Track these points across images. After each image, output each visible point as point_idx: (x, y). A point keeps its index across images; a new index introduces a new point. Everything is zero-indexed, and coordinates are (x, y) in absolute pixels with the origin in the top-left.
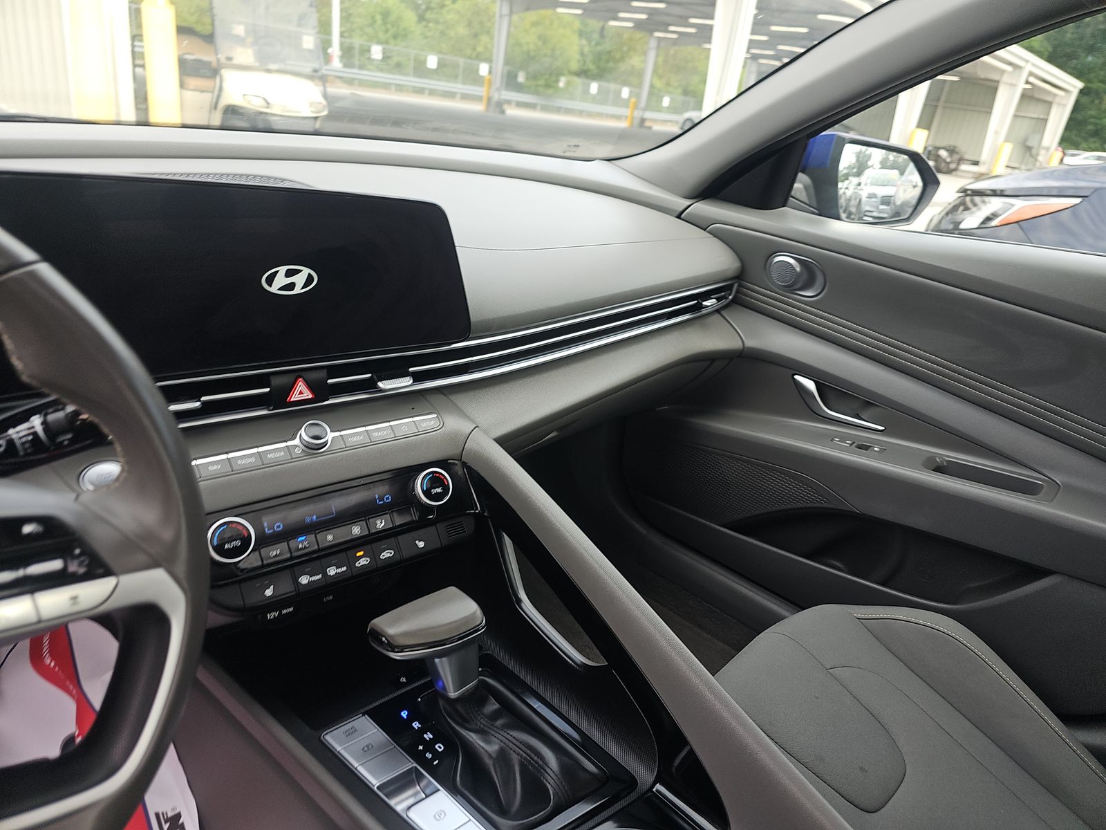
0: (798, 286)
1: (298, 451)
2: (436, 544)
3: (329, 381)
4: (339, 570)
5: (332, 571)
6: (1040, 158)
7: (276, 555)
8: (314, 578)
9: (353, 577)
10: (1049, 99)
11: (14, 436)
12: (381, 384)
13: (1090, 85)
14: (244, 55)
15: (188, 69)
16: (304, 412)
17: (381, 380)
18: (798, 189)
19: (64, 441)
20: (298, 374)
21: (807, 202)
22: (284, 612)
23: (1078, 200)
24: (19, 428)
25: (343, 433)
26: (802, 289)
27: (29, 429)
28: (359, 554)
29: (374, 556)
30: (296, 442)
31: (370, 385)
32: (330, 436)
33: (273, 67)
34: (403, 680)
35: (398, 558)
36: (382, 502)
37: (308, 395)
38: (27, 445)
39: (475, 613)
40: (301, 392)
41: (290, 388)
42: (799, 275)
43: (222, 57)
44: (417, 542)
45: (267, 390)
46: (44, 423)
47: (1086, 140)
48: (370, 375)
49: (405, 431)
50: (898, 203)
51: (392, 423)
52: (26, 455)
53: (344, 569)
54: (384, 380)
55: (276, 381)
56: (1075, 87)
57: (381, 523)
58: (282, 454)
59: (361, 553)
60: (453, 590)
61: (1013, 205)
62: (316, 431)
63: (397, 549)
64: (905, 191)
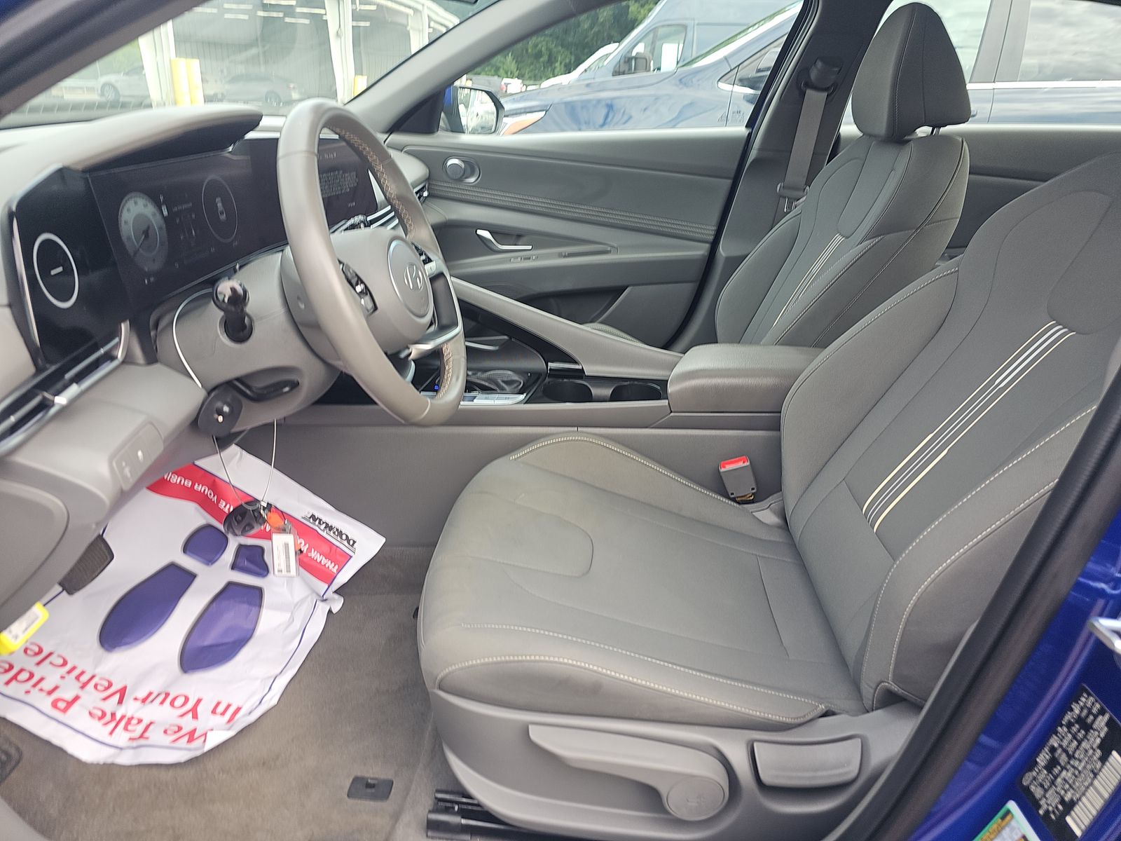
0: (465, 176)
21: (448, 128)
26: (467, 178)
42: (464, 169)
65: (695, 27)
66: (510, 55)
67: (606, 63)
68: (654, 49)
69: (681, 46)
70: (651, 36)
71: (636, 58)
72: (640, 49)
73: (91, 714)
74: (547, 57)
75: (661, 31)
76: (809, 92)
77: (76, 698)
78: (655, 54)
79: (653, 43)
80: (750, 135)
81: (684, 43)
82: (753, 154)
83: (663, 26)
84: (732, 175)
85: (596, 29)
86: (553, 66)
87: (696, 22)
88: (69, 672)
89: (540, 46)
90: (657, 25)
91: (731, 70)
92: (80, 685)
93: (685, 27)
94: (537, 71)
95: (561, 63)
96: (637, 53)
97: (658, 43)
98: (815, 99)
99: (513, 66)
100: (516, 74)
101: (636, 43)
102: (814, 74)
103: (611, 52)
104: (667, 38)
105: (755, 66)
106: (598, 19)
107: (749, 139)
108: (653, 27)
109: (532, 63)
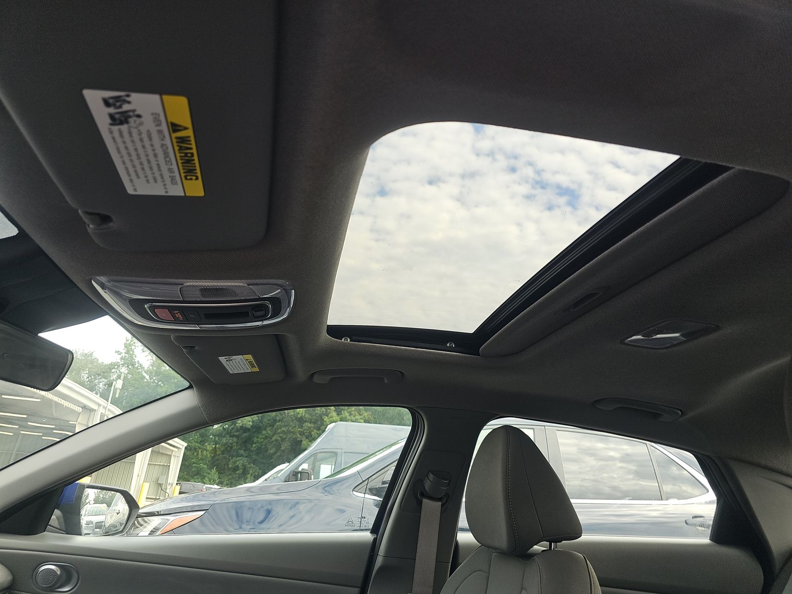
0: (58, 585)
6: (168, 491)
10: (169, 453)
13: (190, 444)
18: (53, 519)
21: (59, 528)
23: (202, 513)
26: (60, 587)
42: (60, 577)
47: (193, 477)
50: (107, 525)
56: (183, 446)
61: (169, 520)
64: (111, 517)
65: (343, 454)
66: (215, 468)
67: (279, 475)
68: (314, 467)
69: (333, 466)
70: (313, 458)
71: (301, 472)
72: (305, 466)
74: (242, 470)
75: (320, 455)
76: (425, 501)
78: (315, 471)
79: (314, 463)
80: (375, 540)
81: (335, 465)
82: (379, 561)
83: (321, 452)
84: (360, 583)
85: (279, 454)
86: (246, 477)
87: (344, 451)
89: (238, 463)
90: (317, 451)
91: (363, 481)
93: (336, 454)
94: (233, 481)
95: (252, 475)
96: (302, 469)
97: (317, 464)
98: (431, 508)
99: (216, 477)
100: (217, 481)
101: (301, 463)
102: (427, 485)
103: (284, 468)
104: (324, 460)
105: (380, 479)
106: (281, 447)
107: (375, 545)
108: (314, 452)
109: (230, 475)
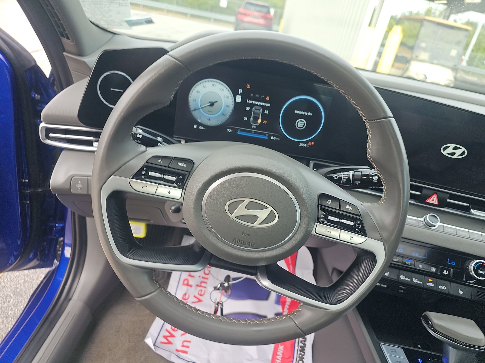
1: (422, 224)
2: (469, 296)
3: (448, 200)
4: (418, 282)
5: (415, 281)
7: (396, 262)
8: (406, 279)
9: (423, 288)
11: (342, 176)
12: (472, 211)
14: (424, 56)
15: (398, 59)
16: (431, 209)
17: (473, 209)
19: (357, 183)
20: (436, 192)
22: (383, 285)
24: (345, 173)
25: (444, 225)
27: (348, 175)
28: (430, 280)
29: (437, 285)
30: (422, 219)
31: (467, 209)
32: (439, 224)
33: (435, 62)
34: (419, 346)
35: (447, 292)
36: (450, 263)
37: (436, 202)
38: (345, 180)
39: (481, 340)
40: (434, 200)
41: (429, 197)
43: (414, 56)
44: (459, 290)
45: (419, 193)
46: (353, 175)
48: (468, 205)
49: (475, 237)
51: (470, 231)
52: (343, 183)
53: (421, 283)
54: (475, 209)
55: (425, 192)
57: (446, 272)
58: (415, 222)
59: (431, 280)
60: (472, 322)
62: (434, 219)
63: (449, 288)
73: (185, 294)
77: (191, 286)
88: (203, 278)
92: (199, 284)
